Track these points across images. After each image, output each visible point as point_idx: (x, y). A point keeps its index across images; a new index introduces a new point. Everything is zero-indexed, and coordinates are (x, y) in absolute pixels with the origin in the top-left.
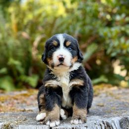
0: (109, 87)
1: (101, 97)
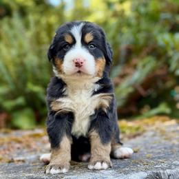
0: (164, 121)
1: (145, 137)
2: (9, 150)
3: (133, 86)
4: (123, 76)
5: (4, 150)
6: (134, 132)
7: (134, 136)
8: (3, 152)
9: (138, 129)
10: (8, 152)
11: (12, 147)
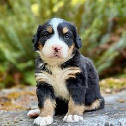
2: (25, 101)
3: (118, 50)
4: (110, 43)
5: (22, 101)
6: (120, 87)
7: (120, 90)
8: (21, 103)
9: (123, 84)
10: (25, 103)
11: (28, 99)
